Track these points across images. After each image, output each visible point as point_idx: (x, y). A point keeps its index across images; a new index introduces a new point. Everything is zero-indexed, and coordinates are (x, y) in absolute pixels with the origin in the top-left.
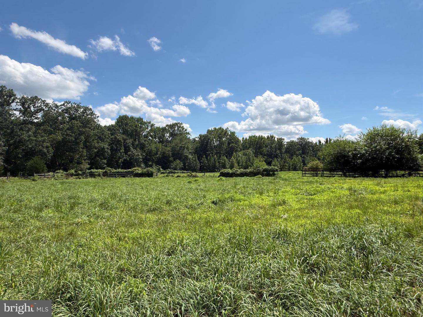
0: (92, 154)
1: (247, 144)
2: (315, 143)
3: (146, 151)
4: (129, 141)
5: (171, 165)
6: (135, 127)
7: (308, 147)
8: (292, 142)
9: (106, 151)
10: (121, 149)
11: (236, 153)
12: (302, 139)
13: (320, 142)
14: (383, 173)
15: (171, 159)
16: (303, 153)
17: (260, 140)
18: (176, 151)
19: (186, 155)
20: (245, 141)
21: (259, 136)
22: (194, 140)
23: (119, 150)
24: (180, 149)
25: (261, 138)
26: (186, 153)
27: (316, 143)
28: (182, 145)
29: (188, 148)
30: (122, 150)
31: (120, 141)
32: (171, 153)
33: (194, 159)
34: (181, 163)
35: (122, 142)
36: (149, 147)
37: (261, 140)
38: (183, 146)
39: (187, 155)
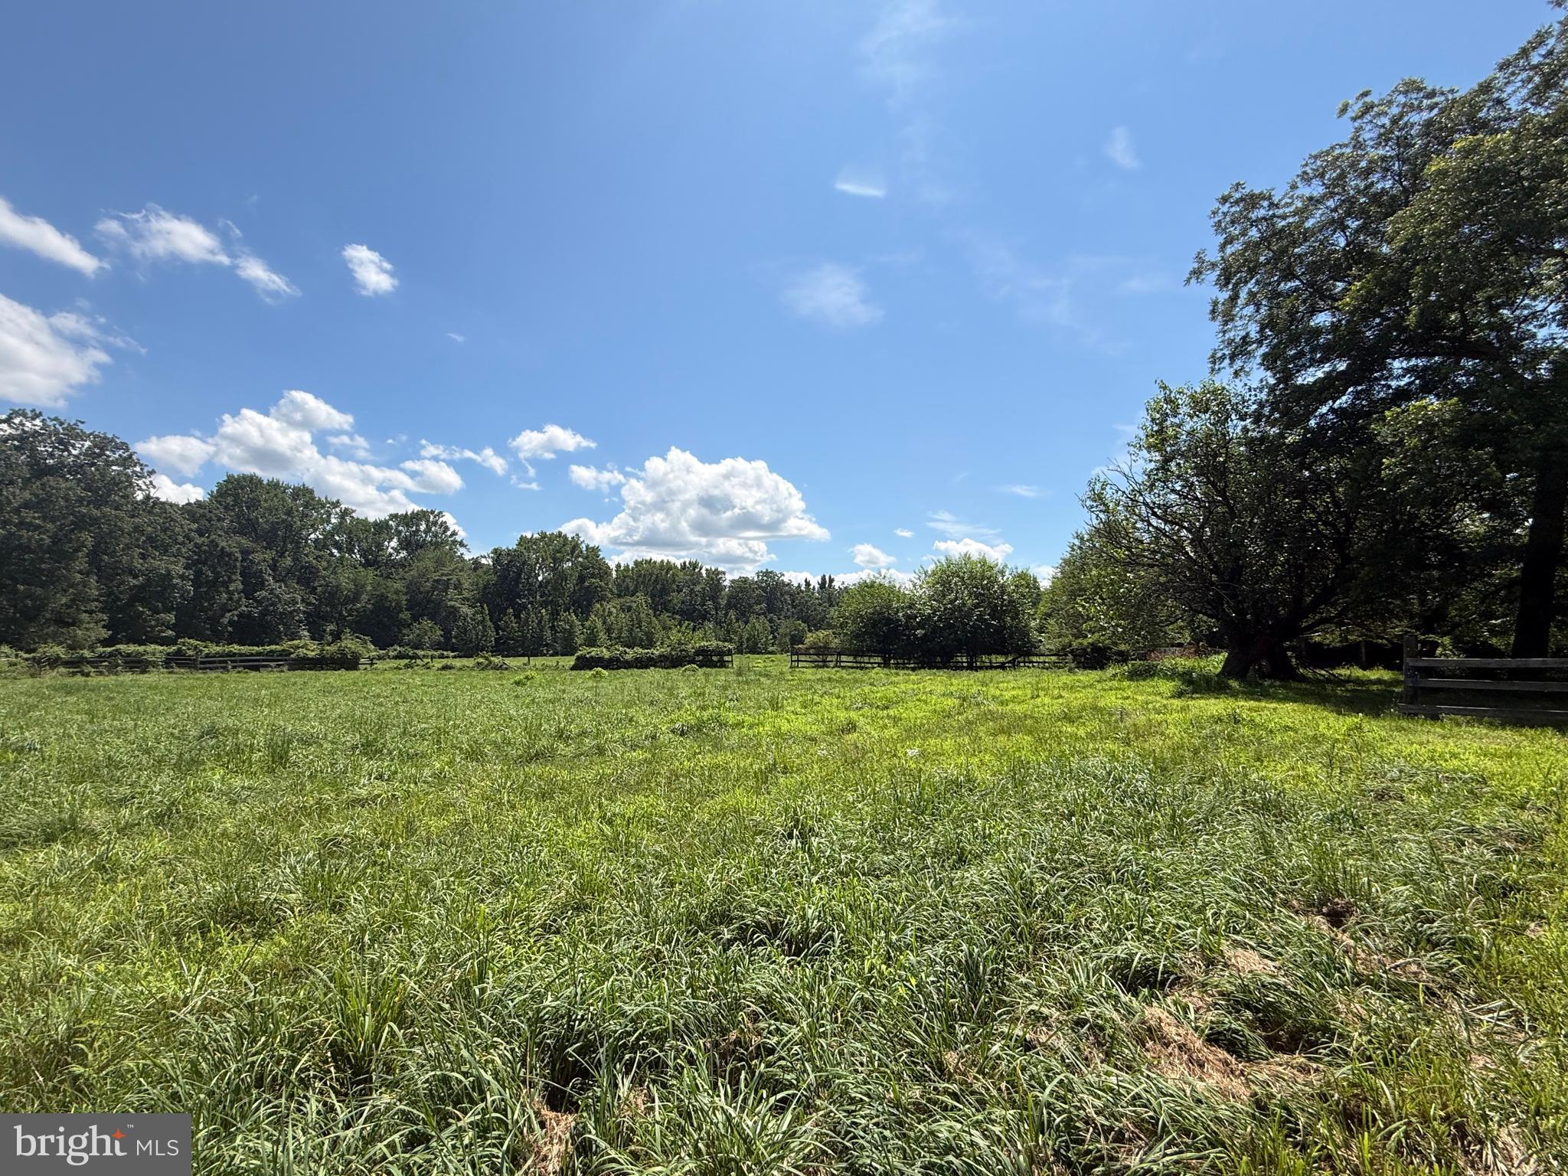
0: (121, 593)
1: (628, 580)
2: (796, 585)
3: (319, 589)
4: (262, 557)
5: (404, 635)
6: (286, 514)
7: (781, 595)
8: (745, 580)
9: (175, 586)
10: (231, 581)
11: (602, 605)
12: (767, 573)
13: (808, 584)
14: (964, 660)
15: (405, 615)
16: (771, 609)
17: (664, 573)
18: (421, 593)
19: (452, 607)
20: (624, 572)
21: (662, 561)
22: (476, 563)
23: (226, 585)
24: (434, 588)
25: (668, 567)
26: (453, 599)
27: (799, 586)
28: (442, 575)
29: (458, 586)
30: (237, 585)
31: (230, 555)
32: (404, 597)
33: (479, 617)
34: (437, 627)
35: (236, 560)
36: (332, 579)
37: (667, 573)
38: (445, 578)
39: (458, 605)
